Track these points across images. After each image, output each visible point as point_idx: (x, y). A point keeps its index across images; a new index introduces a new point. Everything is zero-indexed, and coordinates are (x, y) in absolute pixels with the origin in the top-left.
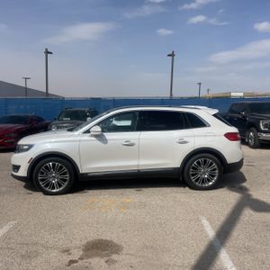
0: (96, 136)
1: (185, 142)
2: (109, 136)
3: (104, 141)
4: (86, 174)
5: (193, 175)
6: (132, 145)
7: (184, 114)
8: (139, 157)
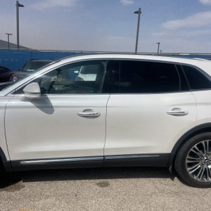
0: (33, 100)
1: (183, 114)
2: (55, 100)
3: (48, 108)
4: (17, 162)
5: (190, 165)
6: (94, 116)
7: (179, 66)
8: (105, 137)
